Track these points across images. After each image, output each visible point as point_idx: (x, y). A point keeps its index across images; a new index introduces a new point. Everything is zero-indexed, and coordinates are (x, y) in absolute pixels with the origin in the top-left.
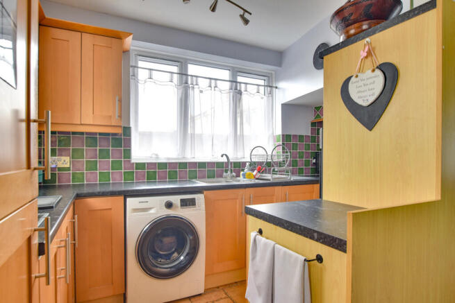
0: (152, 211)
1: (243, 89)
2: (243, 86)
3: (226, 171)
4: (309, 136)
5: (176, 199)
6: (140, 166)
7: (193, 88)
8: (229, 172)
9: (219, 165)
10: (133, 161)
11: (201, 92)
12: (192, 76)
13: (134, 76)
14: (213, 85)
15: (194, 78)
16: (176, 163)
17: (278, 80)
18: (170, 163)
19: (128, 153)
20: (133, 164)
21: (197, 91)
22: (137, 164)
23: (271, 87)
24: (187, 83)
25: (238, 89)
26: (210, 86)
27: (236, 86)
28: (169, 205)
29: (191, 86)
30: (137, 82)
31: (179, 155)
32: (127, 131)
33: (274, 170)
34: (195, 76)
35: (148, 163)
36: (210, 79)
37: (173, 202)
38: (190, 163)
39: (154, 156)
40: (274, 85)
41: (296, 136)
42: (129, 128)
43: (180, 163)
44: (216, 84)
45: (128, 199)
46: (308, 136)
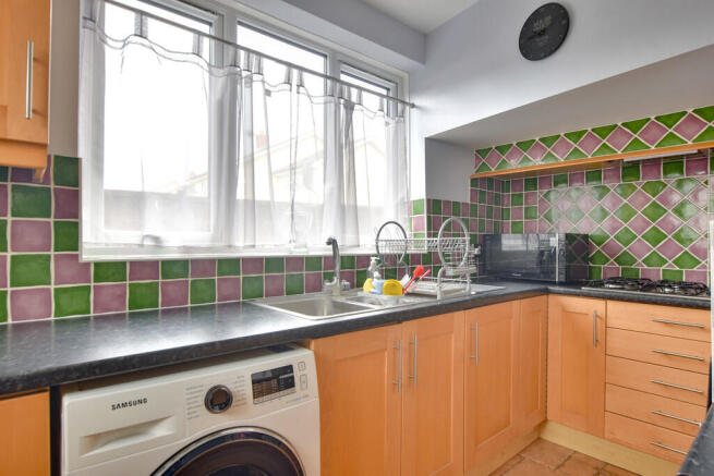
0: (160, 432)
1: (354, 99)
2: (354, 92)
3: (330, 277)
4: (467, 204)
5: (237, 375)
6: (109, 270)
7: (250, 80)
8: (336, 280)
9: (313, 262)
10: (86, 257)
11: (268, 93)
12: (248, 51)
13: (92, 19)
14: (295, 82)
15: (254, 58)
16: (212, 261)
17: (413, 91)
18: (195, 261)
19: (69, 235)
20: (87, 264)
21: (258, 88)
22: (98, 265)
23: (403, 102)
24: (235, 65)
25: (346, 96)
26: (288, 82)
27: (341, 91)
28: (219, 400)
29: (244, 74)
30: (100, 40)
31: (214, 239)
32: (68, 170)
33: (444, 275)
34: (254, 52)
35: (133, 263)
36: (290, 65)
37: (231, 387)
38: (246, 260)
39: (148, 242)
40: (407, 101)
41: (449, 202)
42: (75, 162)
43: (221, 261)
44: (301, 79)
45: (68, 401)
46: (465, 204)
